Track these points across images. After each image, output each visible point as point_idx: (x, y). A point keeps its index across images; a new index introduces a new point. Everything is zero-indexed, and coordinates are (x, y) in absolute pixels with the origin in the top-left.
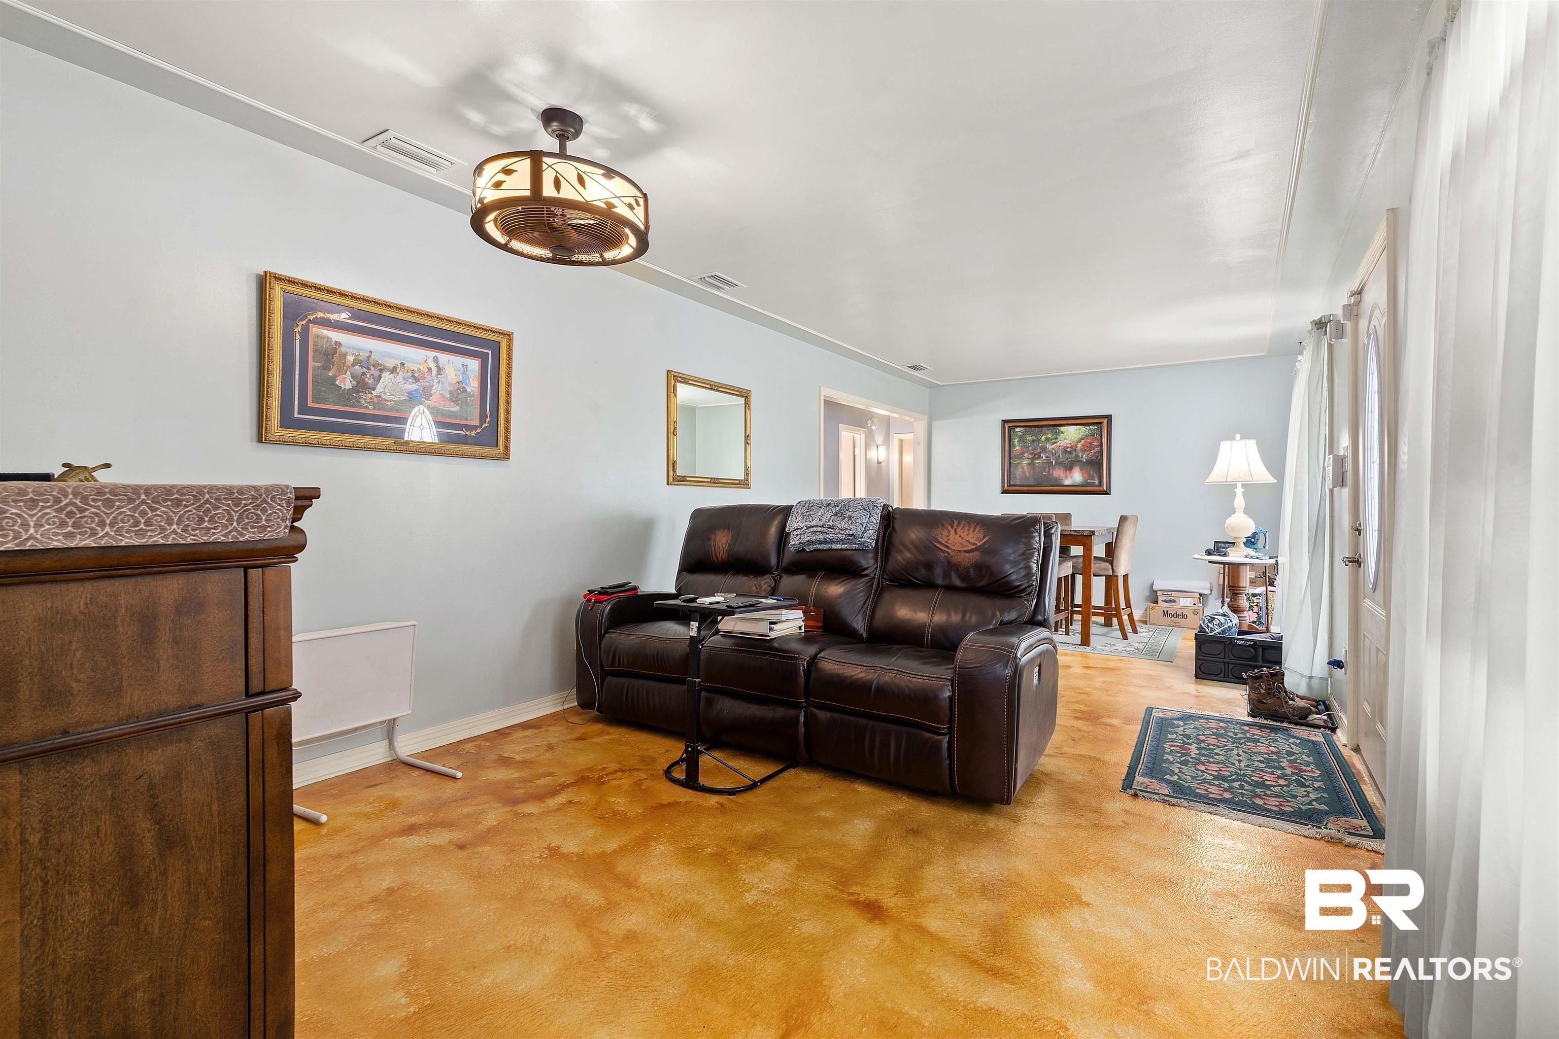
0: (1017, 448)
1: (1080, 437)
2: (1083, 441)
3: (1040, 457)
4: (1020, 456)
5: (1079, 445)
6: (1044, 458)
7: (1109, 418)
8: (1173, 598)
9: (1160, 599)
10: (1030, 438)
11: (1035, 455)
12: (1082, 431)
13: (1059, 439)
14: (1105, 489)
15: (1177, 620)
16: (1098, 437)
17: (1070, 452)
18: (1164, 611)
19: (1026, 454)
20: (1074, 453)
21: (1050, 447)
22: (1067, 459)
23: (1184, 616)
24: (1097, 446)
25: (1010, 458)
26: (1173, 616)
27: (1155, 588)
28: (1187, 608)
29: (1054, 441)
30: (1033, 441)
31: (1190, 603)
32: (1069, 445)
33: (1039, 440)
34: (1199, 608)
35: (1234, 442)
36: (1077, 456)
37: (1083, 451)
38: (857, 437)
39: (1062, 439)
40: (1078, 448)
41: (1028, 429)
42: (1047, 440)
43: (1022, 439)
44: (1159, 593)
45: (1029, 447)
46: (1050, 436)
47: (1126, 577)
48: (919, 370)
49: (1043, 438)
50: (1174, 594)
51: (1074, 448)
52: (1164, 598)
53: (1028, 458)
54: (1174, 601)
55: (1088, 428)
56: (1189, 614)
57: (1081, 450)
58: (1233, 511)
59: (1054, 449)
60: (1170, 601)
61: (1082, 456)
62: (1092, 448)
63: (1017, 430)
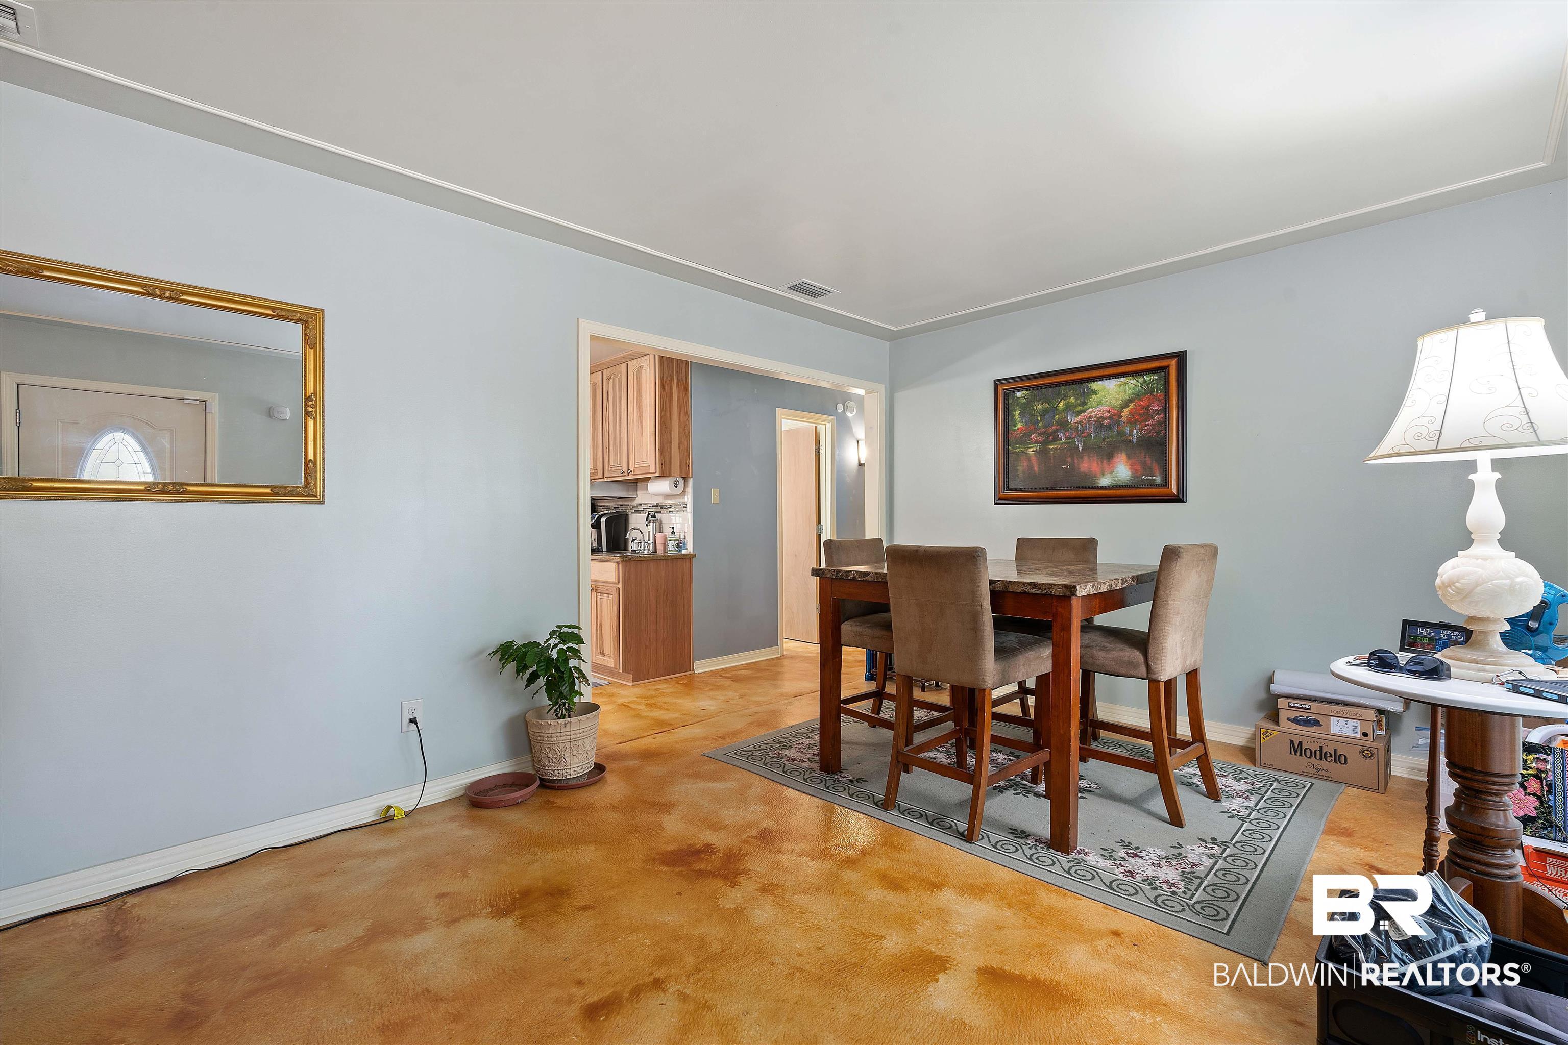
0: (1019, 425)
1: (1126, 397)
2: (1131, 406)
3: (1056, 439)
4: (1024, 439)
5: (1125, 413)
6: (1063, 440)
7: (1181, 357)
8: (1313, 716)
9: (1284, 715)
10: (1040, 406)
11: (1049, 435)
12: (1132, 384)
13: (1089, 405)
14: (1174, 491)
15: (1323, 764)
16: (1161, 395)
17: (1109, 427)
18: (1292, 742)
19: (1033, 435)
20: (1116, 428)
21: (1072, 419)
22: (1104, 440)
23: (1337, 758)
24: (1157, 412)
25: (1007, 443)
26: (1313, 754)
27: (1275, 688)
28: (1343, 740)
29: (1079, 408)
30: (1044, 412)
31: (1355, 732)
32: (1107, 415)
33: (1055, 409)
34: (1375, 744)
35: (1464, 331)
36: (1121, 433)
37: (1132, 422)
38: (821, 428)
39: (1094, 404)
40: (1124, 419)
41: (1036, 392)
42: (1068, 407)
43: (1026, 408)
44: (1282, 703)
45: (1038, 422)
46: (1072, 400)
47: (1192, 676)
48: (820, 296)
49: (1061, 405)
50: (1314, 706)
51: (1115, 418)
52: (1293, 715)
53: (1036, 442)
54: (1317, 723)
55: (1141, 380)
56: (1354, 756)
57: (1129, 421)
58: (1466, 540)
59: (1080, 422)
60: (1307, 722)
61: (1131, 431)
62: (1149, 417)
63: (1019, 394)
